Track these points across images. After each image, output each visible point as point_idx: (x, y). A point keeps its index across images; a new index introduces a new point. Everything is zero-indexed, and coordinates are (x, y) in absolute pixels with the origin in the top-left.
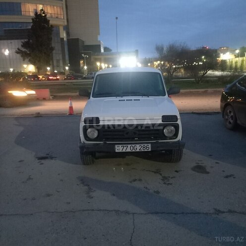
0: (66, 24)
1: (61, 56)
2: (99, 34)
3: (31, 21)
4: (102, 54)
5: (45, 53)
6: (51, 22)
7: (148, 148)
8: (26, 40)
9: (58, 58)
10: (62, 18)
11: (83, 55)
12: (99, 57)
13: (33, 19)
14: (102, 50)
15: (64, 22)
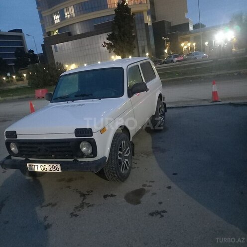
0: (149, 8)
1: (146, 42)
2: (187, 12)
3: (114, 13)
4: (190, 33)
5: (128, 42)
6: (133, 10)
7: (58, 169)
8: (111, 33)
9: (143, 45)
10: (145, 2)
11: (163, 38)
12: (186, 36)
13: (115, 10)
14: (191, 28)
15: (147, 6)
